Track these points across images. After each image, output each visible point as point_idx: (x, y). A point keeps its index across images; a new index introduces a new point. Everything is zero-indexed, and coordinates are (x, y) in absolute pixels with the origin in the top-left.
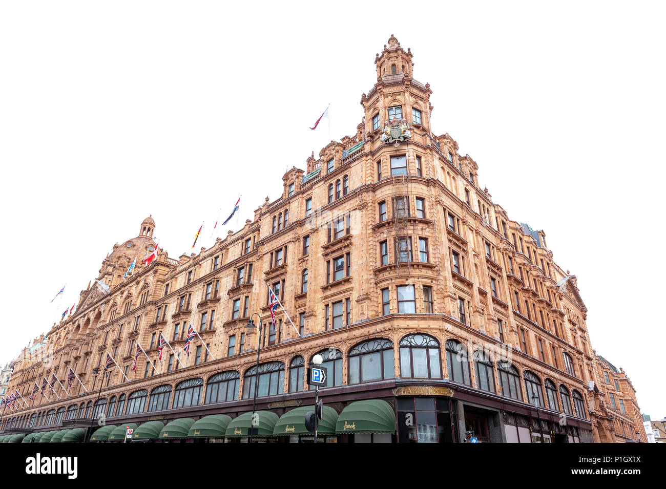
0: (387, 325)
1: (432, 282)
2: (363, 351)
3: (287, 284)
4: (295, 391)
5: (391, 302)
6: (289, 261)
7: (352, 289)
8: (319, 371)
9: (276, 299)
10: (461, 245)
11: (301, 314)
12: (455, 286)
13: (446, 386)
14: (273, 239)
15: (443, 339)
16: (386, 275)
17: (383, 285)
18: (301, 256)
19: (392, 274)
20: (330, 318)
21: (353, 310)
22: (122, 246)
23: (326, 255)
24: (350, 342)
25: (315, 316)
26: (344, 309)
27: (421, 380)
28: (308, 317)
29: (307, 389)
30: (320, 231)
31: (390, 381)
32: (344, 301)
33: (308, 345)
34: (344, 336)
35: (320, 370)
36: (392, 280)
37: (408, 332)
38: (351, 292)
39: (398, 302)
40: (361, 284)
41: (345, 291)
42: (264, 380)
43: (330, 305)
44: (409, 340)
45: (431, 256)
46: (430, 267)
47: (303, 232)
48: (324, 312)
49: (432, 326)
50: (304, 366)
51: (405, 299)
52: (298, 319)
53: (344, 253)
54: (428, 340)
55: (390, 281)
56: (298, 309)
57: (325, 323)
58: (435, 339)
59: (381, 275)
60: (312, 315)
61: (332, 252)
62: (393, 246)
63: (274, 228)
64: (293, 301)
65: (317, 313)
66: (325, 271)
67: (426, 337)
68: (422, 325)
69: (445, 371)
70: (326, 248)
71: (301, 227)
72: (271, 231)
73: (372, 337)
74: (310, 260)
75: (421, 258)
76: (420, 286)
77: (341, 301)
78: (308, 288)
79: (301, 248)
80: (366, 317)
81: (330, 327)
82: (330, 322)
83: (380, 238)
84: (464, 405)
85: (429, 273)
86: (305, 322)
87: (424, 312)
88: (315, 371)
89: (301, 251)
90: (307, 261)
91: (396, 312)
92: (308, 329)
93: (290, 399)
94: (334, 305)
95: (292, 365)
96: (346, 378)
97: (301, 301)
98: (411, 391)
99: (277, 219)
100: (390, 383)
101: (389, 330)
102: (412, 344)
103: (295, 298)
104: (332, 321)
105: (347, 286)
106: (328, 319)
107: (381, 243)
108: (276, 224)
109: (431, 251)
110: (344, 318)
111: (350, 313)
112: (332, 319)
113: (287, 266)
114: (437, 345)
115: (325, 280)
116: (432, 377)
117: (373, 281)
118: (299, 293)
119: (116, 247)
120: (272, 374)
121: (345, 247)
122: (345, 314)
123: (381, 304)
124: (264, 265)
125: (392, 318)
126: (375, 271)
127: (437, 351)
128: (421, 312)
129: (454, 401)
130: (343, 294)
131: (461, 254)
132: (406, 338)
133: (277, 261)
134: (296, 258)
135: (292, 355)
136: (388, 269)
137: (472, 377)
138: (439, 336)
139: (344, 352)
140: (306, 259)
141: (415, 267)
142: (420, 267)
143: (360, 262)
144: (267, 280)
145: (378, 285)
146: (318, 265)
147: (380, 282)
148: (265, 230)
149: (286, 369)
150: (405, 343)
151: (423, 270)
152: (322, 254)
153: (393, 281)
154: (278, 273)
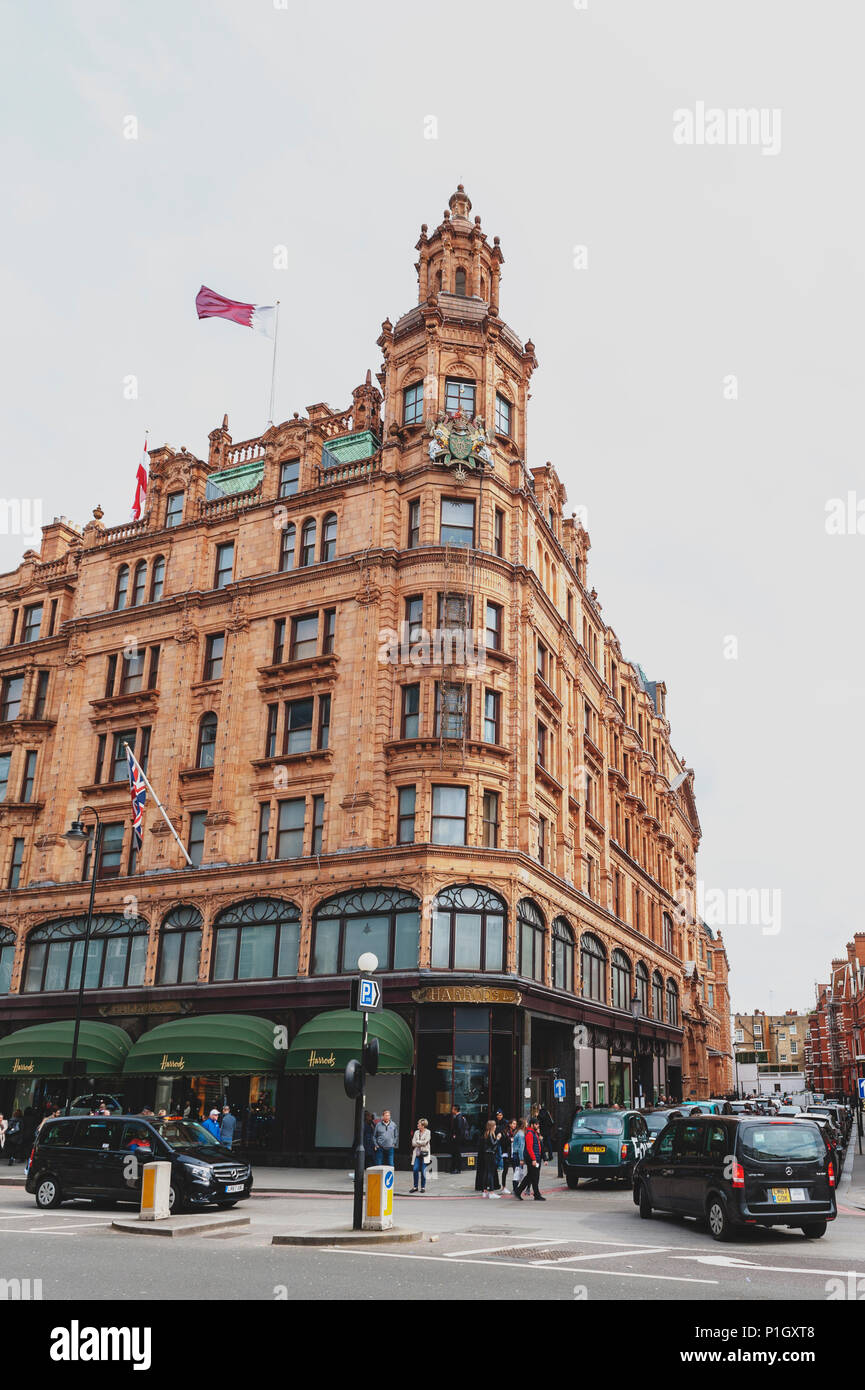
0: (410, 864)
1: (501, 784)
2: (350, 910)
3: (156, 740)
4: (176, 982)
5: (418, 817)
6: (164, 686)
7: (331, 776)
10: (551, 711)
11: (193, 814)
12: (537, 794)
13: (511, 985)
15: (515, 897)
16: (412, 759)
17: (404, 778)
18: (198, 679)
19: (426, 760)
20: (273, 834)
21: (330, 823)
23: (267, 690)
24: (320, 889)
25: (234, 824)
26: (308, 818)
27: (471, 975)
28: (217, 823)
29: (207, 980)
30: (255, 630)
31: (408, 974)
32: (309, 800)
33: (214, 886)
34: (309, 875)
36: (424, 771)
37: (451, 880)
38: (328, 783)
39: (433, 817)
40: (354, 771)
41: (313, 780)
43: (274, 804)
44: (451, 896)
45: (504, 730)
46: (501, 755)
47: (206, 623)
48: (256, 816)
49: (497, 873)
50: (201, 930)
51: (445, 814)
52: (185, 826)
53: (316, 695)
54: (486, 899)
55: (419, 774)
56: (186, 803)
57: (257, 841)
58: (500, 898)
59: (400, 757)
60: (226, 822)
61: (286, 687)
62: (431, 699)
63: (118, 593)
64: (176, 783)
65: (238, 819)
66: (264, 727)
67: (484, 893)
68: (480, 869)
69: (513, 959)
70: (268, 673)
71: (200, 608)
73: (374, 885)
74: (225, 694)
75: (486, 734)
76: (478, 791)
77: (303, 798)
78: (216, 758)
79: (199, 661)
80: (360, 843)
81: (269, 855)
82: (271, 840)
83: (403, 676)
84: (532, 1019)
85: (499, 766)
86: (208, 835)
87: (480, 845)
89: (199, 668)
90: (215, 694)
91: (427, 840)
92: (214, 851)
93: (160, 999)
94: (284, 806)
95: (168, 927)
96: (305, 963)
97: (196, 786)
98: (450, 995)
99: (130, 573)
100: (408, 979)
101: (413, 874)
102: (456, 904)
103: (182, 776)
104: (275, 840)
105: (318, 769)
106: (266, 834)
107: (405, 688)
108: (128, 587)
109: (505, 721)
110: (307, 837)
111: (321, 828)
112: (275, 835)
113: (158, 696)
114: (502, 909)
115: (262, 745)
116: (487, 970)
117: (382, 767)
118: (190, 765)
120: (91, 943)
121: (319, 681)
122: (309, 829)
123: (395, 818)
124: (89, 682)
125: (424, 851)
126: (390, 747)
127: (499, 920)
128: (475, 844)
130: (309, 786)
131: (550, 728)
132: (446, 894)
133: (126, 679)
134: (186, 683)
135: (170, 904)
136: (419, 748)
137: (546, 966)
138: (508, 893)
139: (304, 910)
140: (214, 688)
141: (474, 750)
142: (484, 752)
143: (356, 721)
144: (98, 722)
145: (393, 778)
146: (245, 708)
147: (398, 771)
148: (94, 595)
149: (151, 932)
150: (443, 902)
151: (487, 760)
152: (259, 687)
153: (427, 773)
154: (133, 709)
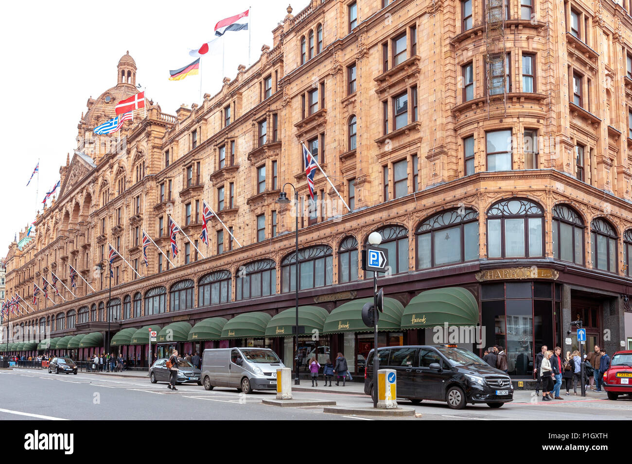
0: (470, 189)
1: (538, 122)
2: (437, 226)
3: (327, 139)
4: (348, 281)
5: (476, 156)
6: (329, 105)
7: (420, 140)
8: (377, 253)
9: (313, 162)
10: (587, 60)
11: (350, 180)
12: (573, 127)
13: (550, 266)
14: (302, 73)
15: (549, 203)
16: (470, 115)
17: (465, 131)
18: (345, 96)
19: (480, 114)
20: (391, 184)
21: (422, 170)
22: (98, 101)
23: (381, 92)
24: (418, 215)
25: (370, 182)
26: (409, 170)
27: (515, 260)
28: (360, 183)
29: (363, 278)
30: (372, 54)
31: (472, 263)
32: (409, 158)
33: (361, 221)
34: (411, 207)
35: (379, 252)
36: (478, 123)
37: (500, 196)
38: (419, 145)
39: (487, 155)
40: (433, 132)
41: (410, 144)
42: (306, 268)
43: (390, 165)
44: (501, 208)
45: (540, 81)
46: (537, 99)
47: (346, 59)
48: (381, 175)
49: (534, 187)
50: (357, 249)
51: (496, 151)
52: (346, 188)
53: (408, 87)
54: (528, 207)
55: (476, 125)
56: (345, 175)
57: (383, 191)
58: (538, 205)
59: (463, 117)
60: (364, 181)
61: (391, 87)
62: (481, 70)
63: (303, 55)
64: (338, 163)
65: (372, 178)
66: (381, 117)
67: (526, 203)
68: (521, 185)
69: (550, 248)
70: (381, 80)
71: (342, 50)
72: (299, 60)
73: (449, 207)
74: (358, 101)
75: (524, 86)
76: (519, 129)
77: (405, 159)
78: (357, 143)
79: (345, 84)
80: (440, 180)
81: (390, 197)
82: (390, 189)
83: (461, 58)
84: (572, 290)
85: (535, 108)
86: (355, 192)
87: (524, 167)
88: (372, 254)
89: (345, 88)
90: (353, 102)
91: (483, 169)
92: (360, 200)
93: (341, 291)
94: (395, 165)
95: (342, 249)
96: (413, 263)
97: (349, 163)
98: (500, 275)
99: (306, 40)
100: (473, 266)
101: (473, 195)
102: (505, 213)
103: (341, 159)
104: (392, 188)
105: (413, 136)
106: (388, 185)
107: (464, 66)
108: (306, 49)
109: (540, 73)
110: (409, 183)
111: (417, 175)
112: (392, 185)
113: (326, 112)
114: (540, 212)
115: (381, 129)
116: (530, 256)
117: (451, 126)
118: (345, 151)
119: (90, 103)
120: (317, 261)
121: (409, 77)
122: (410, 177)
123: (462, 160)
124: (294, 114)
125: (478, 178)
126: (455, 111)
127: (539, 221)
128: (519, 168)
129: (559, 285)
130: (408, 149)
131: (587, 74)
132: (497, 206)
133: (311, 106)
134: (339, 100)
135: (341, 236)
136: (474, 107)
137: (586, 253)
138: (544, 201)
139: (410, 229)
140: (353, 99)
141: (515, 100)
142: (522, 100)
143: (432, 98)
144: (299, 136)
145: (459, 132)
146: (370, 107)
147: (461, 127)
148: (291, 60)
149: (334, 253)
150: (495, 212)
151: (526, 105)
152: (376, 91)
153: (481, 124)
154: (314, 123)
